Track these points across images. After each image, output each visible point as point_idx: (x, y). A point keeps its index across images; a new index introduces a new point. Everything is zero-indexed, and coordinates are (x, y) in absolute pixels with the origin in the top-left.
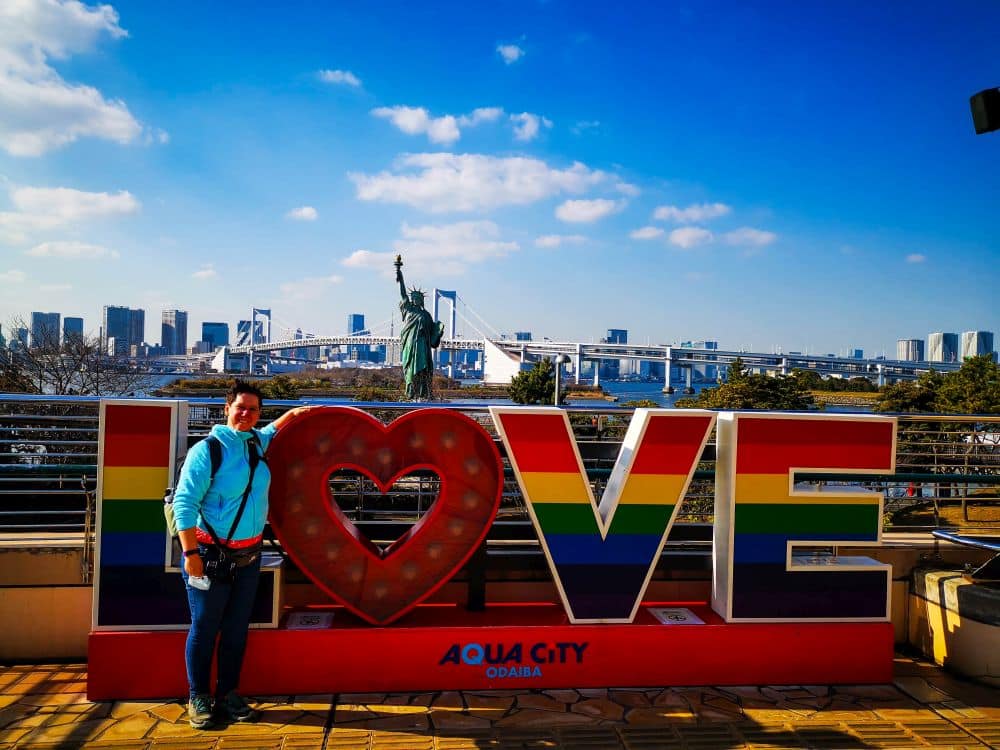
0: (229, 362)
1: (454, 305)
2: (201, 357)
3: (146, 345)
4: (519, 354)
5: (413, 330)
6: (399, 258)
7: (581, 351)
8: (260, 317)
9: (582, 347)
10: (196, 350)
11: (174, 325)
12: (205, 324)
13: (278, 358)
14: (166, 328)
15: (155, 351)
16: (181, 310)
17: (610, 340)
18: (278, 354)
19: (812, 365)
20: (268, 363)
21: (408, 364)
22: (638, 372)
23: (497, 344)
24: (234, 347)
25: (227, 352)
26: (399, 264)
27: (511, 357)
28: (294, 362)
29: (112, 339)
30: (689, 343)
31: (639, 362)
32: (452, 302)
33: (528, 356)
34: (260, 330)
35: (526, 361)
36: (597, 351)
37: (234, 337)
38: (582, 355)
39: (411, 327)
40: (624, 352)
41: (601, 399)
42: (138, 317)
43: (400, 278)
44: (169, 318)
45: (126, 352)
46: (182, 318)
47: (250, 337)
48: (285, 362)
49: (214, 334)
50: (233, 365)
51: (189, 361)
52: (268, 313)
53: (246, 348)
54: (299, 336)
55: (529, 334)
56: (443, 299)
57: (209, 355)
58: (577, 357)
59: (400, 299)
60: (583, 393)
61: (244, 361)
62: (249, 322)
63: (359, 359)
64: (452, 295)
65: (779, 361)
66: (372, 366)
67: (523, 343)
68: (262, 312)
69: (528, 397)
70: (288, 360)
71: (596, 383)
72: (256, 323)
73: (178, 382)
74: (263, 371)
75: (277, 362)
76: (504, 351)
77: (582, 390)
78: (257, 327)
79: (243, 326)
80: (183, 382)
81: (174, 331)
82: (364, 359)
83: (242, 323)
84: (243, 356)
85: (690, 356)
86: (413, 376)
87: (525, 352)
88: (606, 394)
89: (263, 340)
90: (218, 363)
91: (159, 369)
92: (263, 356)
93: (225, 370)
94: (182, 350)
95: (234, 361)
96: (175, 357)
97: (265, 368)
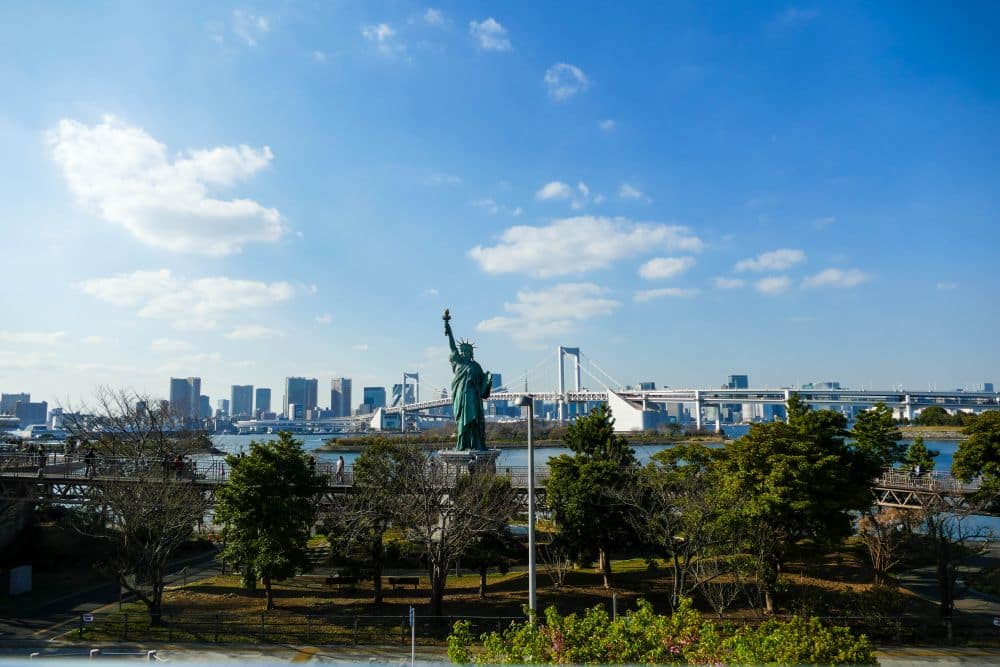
0: (385, 421)
1: (578, 361)
2: (362, 418)
3: (319, 409)
4: (640, 403)
5: (462, 381)
6: (447, 313)
7: (700, 397)
8: (410, 381)
9: (701, 393)
10: (359, 412)
11: (340, 392)
12: (366, 389)
13: (426, 416)
14: (335, 394)
15: (326, 414)
16: (347, 377)
17: (731, 386)
18: (427, 412)
19: (940, 401)
20: (417, 421)
21: (459, 416)
22: (762, 416)
23: (620, 395)
24: (389, 409)
25: (383, 412)
26: (447, 318)
27: (634, 407)
28: (440, 419)
29: (291, 405)
30: (811, 384)
31: (761, 406)
32: (576, 358)
33: (649, 404)
34: (411, 392)
35: (649, 409)
36: (716, 396)
37: (390, 398)
38: (702, 402)
39: (460, 379)
40: (746, 396)
41: (720, 443)
42: (312, 385)
43: (448, 331)
44: (337, 385)
45: (303, 417)
46: (347, 384)
47: (402, 398)
48: (432, 420)
49: (374, 397)
50: (388, 424)
51: (352, 422)
52: (416, 376)
53: (399, 408)
54: (443, 396)
55: (653, 384)
56: (567, 356)
57: (369, 415)
58: (697, 403)
59: (449, 352)
60: (702, 438)
61: (397, 421)
62: (401, 385)
63: (497, 413)
64: (576, 351)
65: (902, 398)
66: (510, 420)
67: (644, 392)
68: (411, 376)
69: (583, 445)
70: (435, 417)
71: (718, 427)
72: (407, 386)
73: (334, 441)
74: (413, 428)
75: (425, 419)
76: (626, 400)
77: (701, 435)
78: (407, 389)
79: (397, 389)
80: (338, 440)
81: (342, 396)
82: (501, 414)
83: (396, 386)
84: (396, 415)
85: (809, 397)
86: (464, 428)
87: (647, 400)
88: (726, 438)
89: (412, 401)
90: (376, 422)
91: (328, 430)
92: (414, 413)
93: (382, 428)
94: (348, 412)
95: (388, 420)
96: (342, 418)
97: (415, 425)
